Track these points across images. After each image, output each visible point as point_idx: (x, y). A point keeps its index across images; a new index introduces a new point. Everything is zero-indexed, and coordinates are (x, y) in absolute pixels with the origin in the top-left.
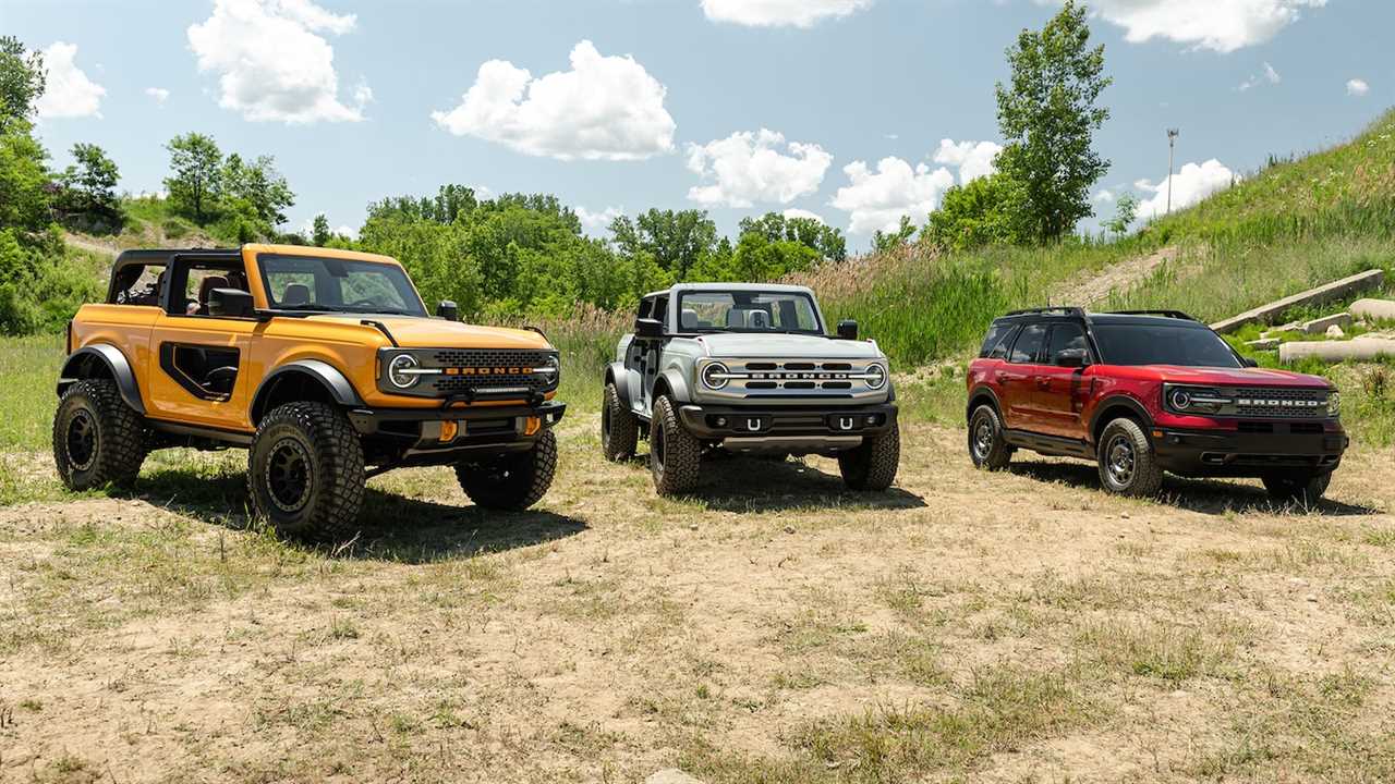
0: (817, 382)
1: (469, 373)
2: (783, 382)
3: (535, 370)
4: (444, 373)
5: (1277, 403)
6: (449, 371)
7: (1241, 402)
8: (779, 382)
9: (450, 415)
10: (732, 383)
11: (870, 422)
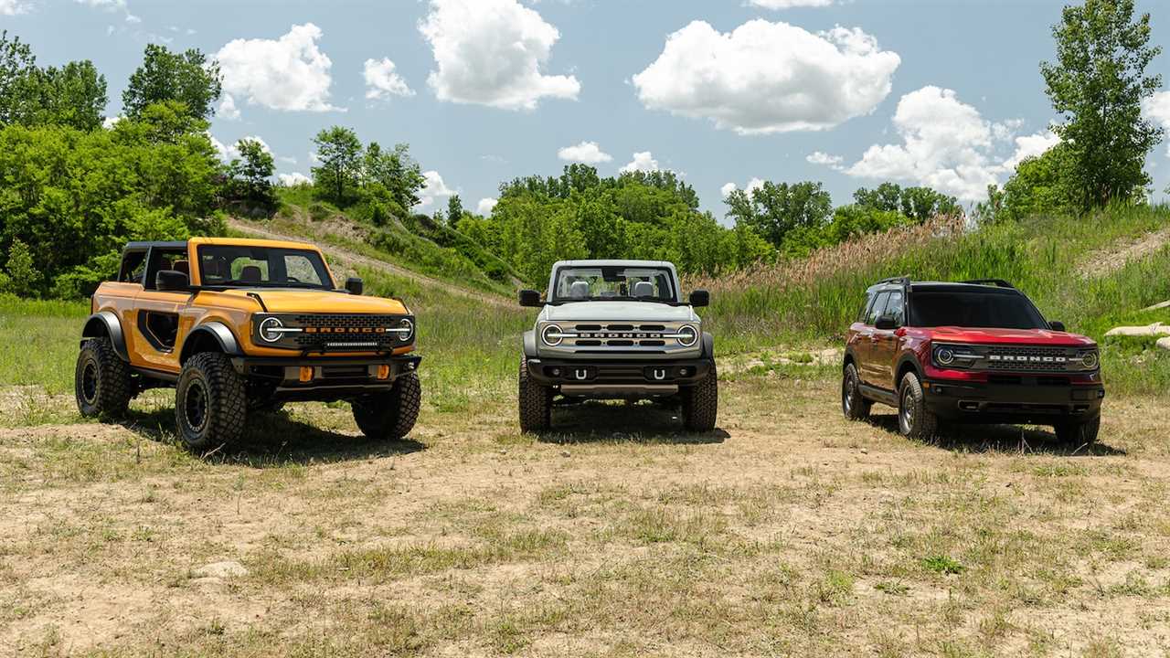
0: (634, 340)
1: (326, 332)
2: (606, 340)
3: (387, 330)
4: (304, 331)
5: (1025, 358)
6: (308, 330)
7: (992, 357)
8: (603, 340)
9: (308, 363)
10: (566, 341)
11: (683, 373)
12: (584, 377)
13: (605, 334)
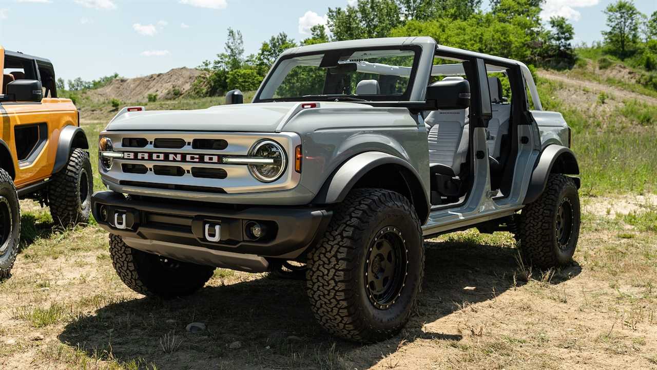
0: (184, 166)
2: (152, 165)
8: (147, 165)
11: (257, 231)
12: (123, 226)
13: (150, 154)
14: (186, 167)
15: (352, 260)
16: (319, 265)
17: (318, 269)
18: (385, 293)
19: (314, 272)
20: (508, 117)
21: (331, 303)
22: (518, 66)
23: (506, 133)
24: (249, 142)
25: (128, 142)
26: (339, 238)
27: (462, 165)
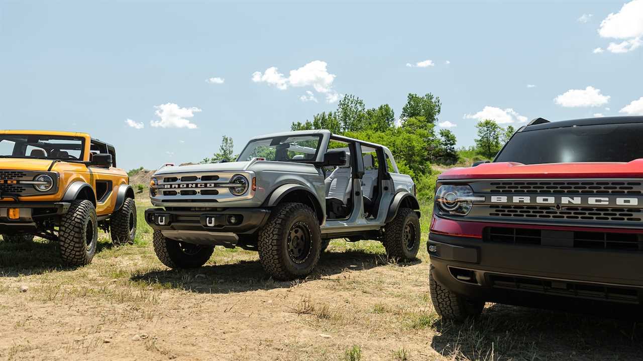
7: (494, 199)
8: (177, 190)
11: (233, 221)
12: (163, 223)
13: (179, 185)
14: (198, 190)
15: (281, 235)
16: (264, 238)
17: (264, 240)
18: (300, 256)
19: (262, 242)
20: (377, 176)
21: (270, 257)
22: (381, 148)
23: (376, 185)
24: (230, 176)
25: (167, 180)
26: (274, 224)
27: (348, 199)
